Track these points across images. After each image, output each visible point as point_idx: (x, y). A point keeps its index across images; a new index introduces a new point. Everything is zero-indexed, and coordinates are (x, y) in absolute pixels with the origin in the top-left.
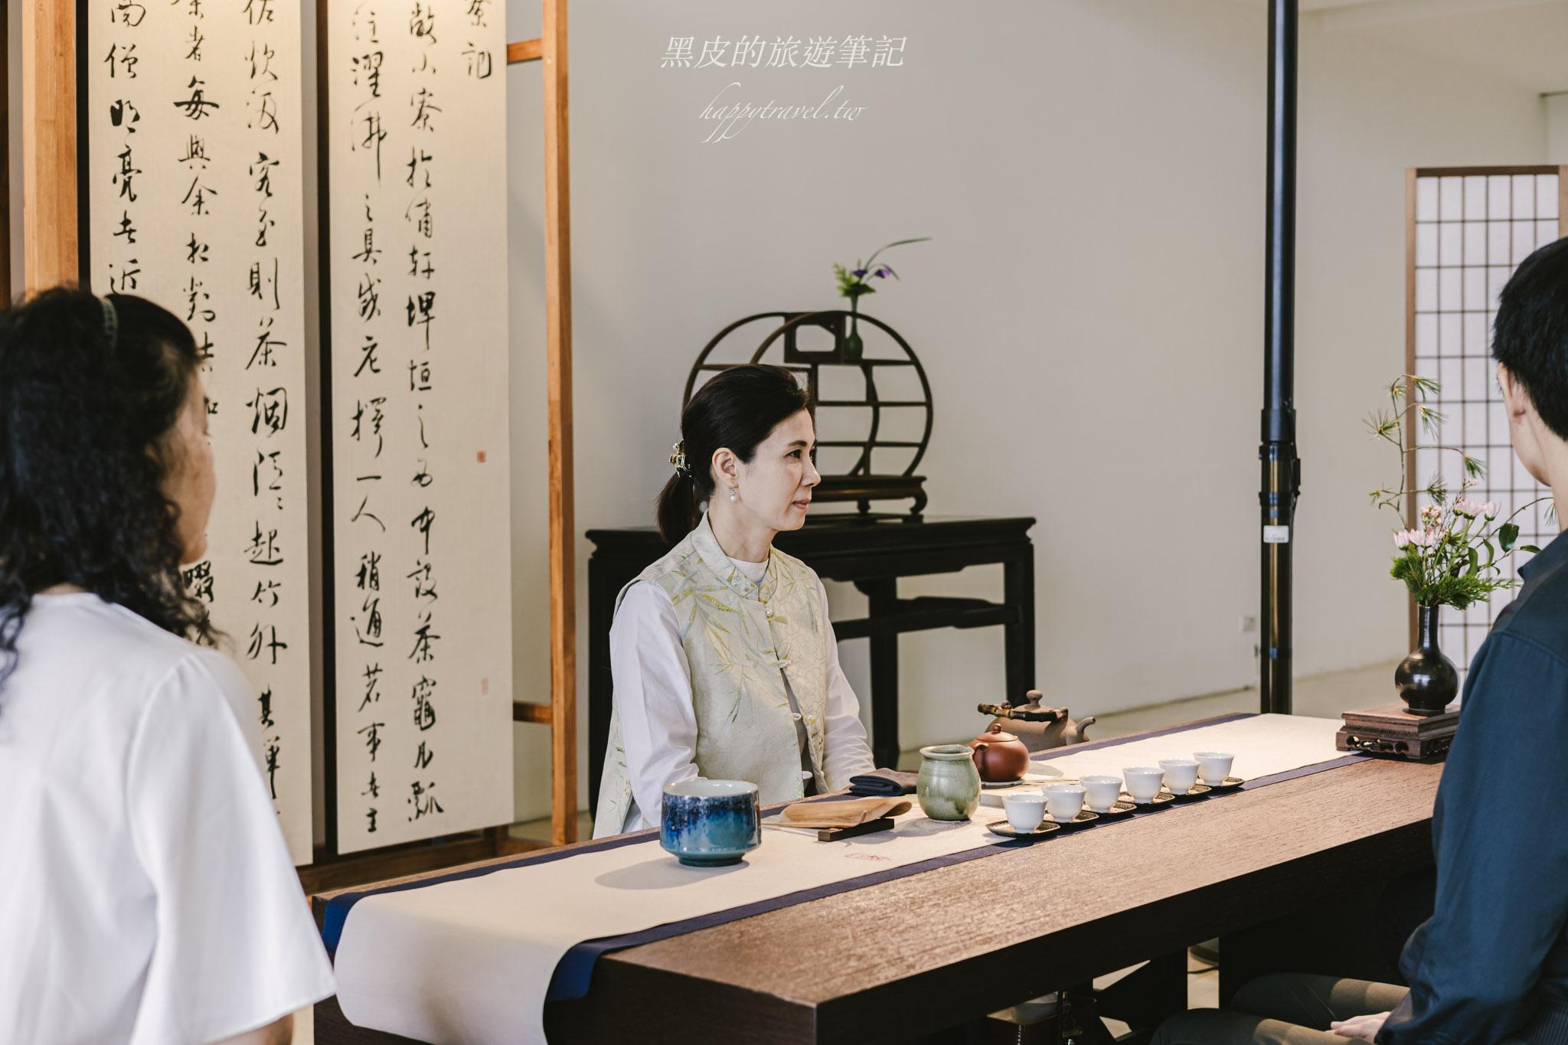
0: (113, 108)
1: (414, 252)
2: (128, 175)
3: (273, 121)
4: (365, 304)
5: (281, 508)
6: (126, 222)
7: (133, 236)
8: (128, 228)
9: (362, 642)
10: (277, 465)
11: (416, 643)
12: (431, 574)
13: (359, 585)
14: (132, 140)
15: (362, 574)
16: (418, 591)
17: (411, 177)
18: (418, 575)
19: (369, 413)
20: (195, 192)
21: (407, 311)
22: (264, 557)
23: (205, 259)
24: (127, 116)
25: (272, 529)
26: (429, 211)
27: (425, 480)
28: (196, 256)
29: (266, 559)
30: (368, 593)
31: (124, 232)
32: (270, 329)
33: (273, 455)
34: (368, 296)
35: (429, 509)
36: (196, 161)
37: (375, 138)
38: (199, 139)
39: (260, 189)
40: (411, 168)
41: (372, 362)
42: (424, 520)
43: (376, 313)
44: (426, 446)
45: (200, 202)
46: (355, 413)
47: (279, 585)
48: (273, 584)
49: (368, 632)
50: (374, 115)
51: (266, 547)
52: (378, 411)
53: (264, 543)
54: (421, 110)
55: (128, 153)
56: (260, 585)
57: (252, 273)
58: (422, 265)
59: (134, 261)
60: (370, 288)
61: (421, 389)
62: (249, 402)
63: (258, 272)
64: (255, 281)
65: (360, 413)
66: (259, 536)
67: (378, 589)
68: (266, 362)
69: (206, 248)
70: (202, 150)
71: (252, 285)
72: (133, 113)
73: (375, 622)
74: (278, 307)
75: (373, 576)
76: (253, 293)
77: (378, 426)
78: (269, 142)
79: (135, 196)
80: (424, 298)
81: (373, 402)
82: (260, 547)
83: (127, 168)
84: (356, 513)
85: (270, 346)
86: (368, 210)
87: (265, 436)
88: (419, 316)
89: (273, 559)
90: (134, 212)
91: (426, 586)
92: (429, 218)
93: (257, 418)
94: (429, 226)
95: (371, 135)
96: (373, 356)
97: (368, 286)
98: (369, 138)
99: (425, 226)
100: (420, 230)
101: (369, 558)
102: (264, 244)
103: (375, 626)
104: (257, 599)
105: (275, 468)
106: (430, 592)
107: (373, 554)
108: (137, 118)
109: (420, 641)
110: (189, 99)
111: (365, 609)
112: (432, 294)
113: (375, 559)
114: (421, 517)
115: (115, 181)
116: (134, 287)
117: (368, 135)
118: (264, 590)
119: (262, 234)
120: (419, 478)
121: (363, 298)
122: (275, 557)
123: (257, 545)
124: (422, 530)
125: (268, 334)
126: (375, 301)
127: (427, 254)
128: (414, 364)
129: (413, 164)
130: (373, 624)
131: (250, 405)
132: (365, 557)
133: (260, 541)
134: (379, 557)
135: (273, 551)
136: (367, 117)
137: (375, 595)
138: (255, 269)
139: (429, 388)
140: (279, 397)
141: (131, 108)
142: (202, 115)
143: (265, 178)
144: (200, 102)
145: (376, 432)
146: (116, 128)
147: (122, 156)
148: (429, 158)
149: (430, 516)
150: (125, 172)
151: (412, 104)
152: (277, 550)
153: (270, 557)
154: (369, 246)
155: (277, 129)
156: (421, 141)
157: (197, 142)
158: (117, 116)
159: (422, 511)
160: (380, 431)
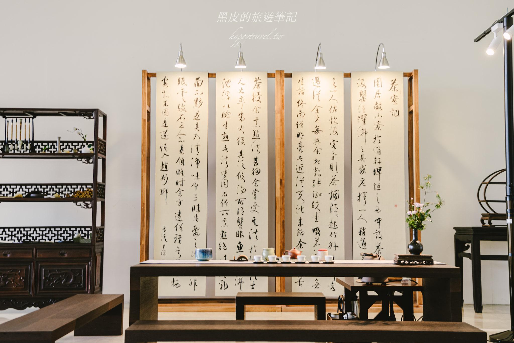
0: (297, 134)
1: (376, 158)
2: (301, 147)
3: (336, 132)
4: (361, 171)
5: (337, 216)
6: (300, 157)
7: (302, 159)
8: (300, 158)
9: (360, 248)
11: (376, 249)
12: (380, 233)
13: (359, 235)
14: (302, 140)
15: (360, 232)
16: (376, 237)
17: (375, 141)
18: (377, 233)
19: (362, 195)
20: (317, 149)
21: (373, 172)
23: (319, 163)
24: (301, 135)
25: (335, 221)
26: (380, 149)
27: (378, 211)
28: (317, 163)
29: (334, 227)
30: (362, 237)
31: (300, 159)
32: (335, 177)
33: (335, 205)
34: (362, 169)
35: (380, 218)
36: (317, 143)
37: (364, 134)
38: (318, 138)
39: (333, 147)
40: (375, 139)
41: (363, 184)
42: (379, 221)
43: (364, 172)
44: (379, 203)
45: (318, 151)
46: (359, 195)
47: (337, 233)
48: (335, 233)
49: (362, 246)
50: (364, 128)
52: (365, 195)
53: (333, 224)
54: (377, 126)
55: (301, 143)
56: (332, 233)
57: (330, 165)
58: (378, 161)
59: (302, 165)
60: (363, 167)
61: (377, 190)
62: (329, 193)
63: (332, 165)
64: (331, 167)
65: (360, 196)
66: (331, 222)
67: (365, 236)
68: (334, 184)
69: (319, 161)
70: (318, 141)
71: (330, 168)
72: (302, 135)
73: (364, 243)
74: (337, 172)
75: (363, 233)
76: (331, 170)
77: (365, 198)
78: (336, 137)
79: (302, 152)
80: (378, 169)
81: (363, 193)
82: (332, 225)
83: (301, 146)
84: (359, 218)
85: (335, 181)
86: (362, 150)
87: (334, 201)
88: (376, 172)
89: (335, 227)
90: (302, 155)
91: (379, 236)
92: (380, 150)
93: (331, 197)
94: (380, 152)
95: (363, 133)
96: (363, 183)
97: (362, 167)
98: (363, 134)
99: (379, 152)
100: (377, 153)
101: (362, 228)
102: (334, 159)
103: (364, 244)
104: (331, 236)
105: (336, 207)
106: (380, 238)
108: (303, 135)
109: (377, 249)
110: (315, 130)
111: (361, 240)
112: (381, 168)
113: (364, 229)
114: (378, 220)
115: (298, 149)
116: (302, 170)
117: (362, 133)
118: (333, 234)
119: (333, 157)
120: (377, 210)
121: (361, 169)
122: (336, 227)
124: (378, 223)
125: (334, 178)
126: (364, 170)
127: (379, 159)
128: (375, 184)
129: (375, 138)
130: (363, 244)
131: (330, 194)
132: (361, 228)
133: (332, 223)
134: (365, 228)
136: (362, 129)
137: (364, 237)
138: (331, 165)
139: (380, 189)
140: (337, 192)
141: (302, 134)
142: (319, 133)
143: (334, 145)
144: (318, 131)
145: (364, 200)
146: (298, 138)
147: (300, 144)
148: (380, 137)
149: (380, 220)
150: (300, 147)
151: (375, 125)
152: (336, 225)
154: (362, 158)
155: (337, 134)
156: (378, 133)
157: (317, 139)
158: (298, 136)
159: (378, 218)
160: (366, 199)
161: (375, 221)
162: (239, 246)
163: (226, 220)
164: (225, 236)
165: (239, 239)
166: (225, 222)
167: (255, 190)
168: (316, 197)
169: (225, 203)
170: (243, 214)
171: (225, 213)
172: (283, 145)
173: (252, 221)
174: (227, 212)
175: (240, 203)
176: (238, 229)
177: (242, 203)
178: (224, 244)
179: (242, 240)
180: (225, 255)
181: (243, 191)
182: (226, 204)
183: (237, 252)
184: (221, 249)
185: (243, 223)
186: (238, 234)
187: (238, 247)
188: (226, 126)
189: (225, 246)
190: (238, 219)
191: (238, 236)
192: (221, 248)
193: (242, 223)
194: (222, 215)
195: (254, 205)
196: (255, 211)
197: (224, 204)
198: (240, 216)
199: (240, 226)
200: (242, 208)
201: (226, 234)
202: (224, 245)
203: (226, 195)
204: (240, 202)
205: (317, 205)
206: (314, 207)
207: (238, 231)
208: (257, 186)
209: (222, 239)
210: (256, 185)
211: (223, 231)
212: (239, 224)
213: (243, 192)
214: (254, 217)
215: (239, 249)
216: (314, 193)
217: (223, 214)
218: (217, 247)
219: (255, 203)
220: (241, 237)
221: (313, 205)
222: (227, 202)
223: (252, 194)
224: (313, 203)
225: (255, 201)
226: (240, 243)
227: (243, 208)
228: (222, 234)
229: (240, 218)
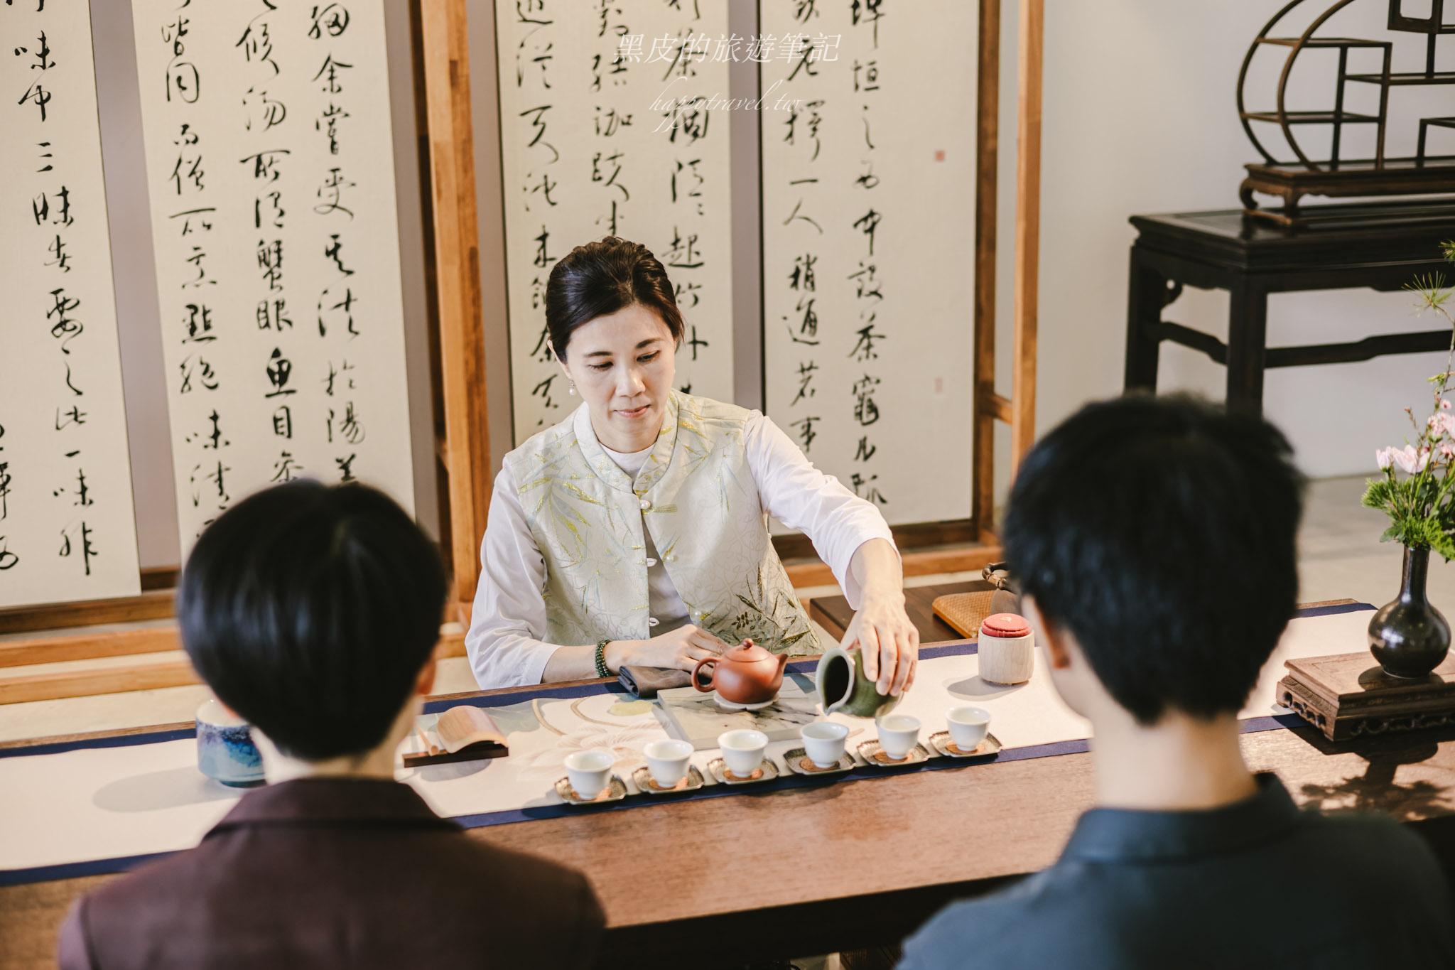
5: (701, 214)
9: (795, 340)
10: (698, 172)
11: (857, 342)
12: (875, 275)
13: (792, 287)
15: (796, 275)
16: (860, 292)
18: (862, 277)
19: (805, 117)
21: (851, 11)
22: (684, 260)
25: (691, 233)
27: (870, 182)
30: (803, 294)
33: (692, 163)
35: (875, 211)
41: (808, 65)
42: (870, 222)
43: (813, 15)
44: (872, 147)
46: (789, 118)
47: (699, 287)
48: (692, 286)
49: (803, 330)
51: (685, 251)
52: (815, 114)
53: (682, 247)
61: (867, 89)
65: (794, 117)
66: (677, 241)
67: (813, 290)
68: (685, 73)
73: (810, 321)
74: (699, 17)
75: (807, 278)
76: (671, 5)
77: (815, 129)
81: (809, 105)
82: (679, 251)
84: (789, 215)
87: (685, 148)
91: (870, 287)
101: (804, 259)
103: (811, 326)
105: (696, 176)
106: (875, 293)
107: (808, 257)
109: (861, 341)
111: (799, 309)
113: (811, 261)
114: (865, 219)
116: (541, 7)
118: (684, 292)
120: (863, 179)
121: (798, 1)
122: (695, 260)
123: (676, 249)
124: (866, 231)
128: (859, 64)
130: (808, 324)
132: (799, 259)
133: (679, 245)
134: (815, 259)
135: (694, 255)
137: (810, 295)
139: (876, 88)
145: (813, 135)
149: (876, 218)
152: (698, 253)
153: (690, 259)
159: (866, 213)
160: (818, 134)
161: (856, 225)
162: (276, 368)
163: (203, 255)
164: (207, 327)
165: (273, 338)
166: (198, 263)
167: (328, 112)
168: (607, 134)
169: (190, 175)
170: (280, 226)
171: (196, 221)
173: (328, 253)
174: (207, 217)
175: (265, 175)
176: (262, 292)
177: (271, 174)
178: (202, 363)
179: (289, 342)
180: (214, 412)
181: (275, 117)
182: (197, 179)
183: (268, 396)
184: (190, 389)
185: (283, 263)
186: (267, 317)
187: (270, 373)
189: (208, 374)
190: (262, 247)
191: (267, 325)
192: (190, 381)
193: (278, 265)
194: (184, 233)
195: (331, 182)
196: (334, 206)
197: (188, 183)
198: (269, 233)
199: (273, 277)
200: (276, 198)
201: (208, 317)
202: (204, 367)
203: (192, 138)
204: (264, 170)
205: (615, 168)
206: (600, 179)
207: (266, 303)
208: (340, 90)
209: (191, 344)
210: (336, 88)
211: (193, 308)
212: (265, 269)
213: (275, 120)
214: (335, 237)
215: (274, 382)
216: (599, 114)
217: (189, 227)
218: (174, 379)
219: (334, 171)
220: (280, 329)
221: (596, 171)
222: (202, 173)
223: (318, 127)
224: (595, 161)
225: (334, 161)
226: (276, 353)
227: (279, 196)
228: (189, 321)
229: (271, 244)
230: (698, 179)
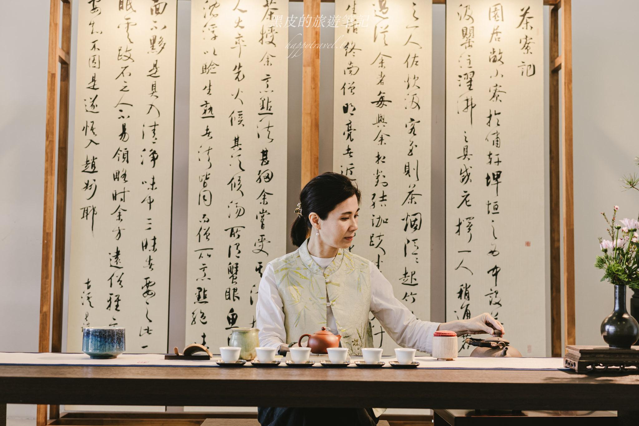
0: (344, 107)
1: (490, 154)
2: (350, 131)
3: (417, 104)
4: (463, 177)
5: (417, 262)
6: (349, 149)
7: (351, 154)
8: (349, 152)
10: (415, 244)
12: (498, 295)
13: (459, 298)
14: (352, 118)
15: (461, 292)
16: (491, 302)
17: (489, 122)
18: (491, 295)
19: (465, 224)
20: (380, 136)
21: (486, 180)
22: (409, 282)
23: (384, 162)
24: (350, 109)
25: (413, 271)
26: (498, 136)
27: (495, 253)
28: (380, 161)
29: (410, 283)
30: (464, 301)
31: (348, 153)
32: (414, 189)
33: (414, 240)
34: (465, 174)
35: (497, 266)
36: (381, 124)
37: (470, 108)
38: (382, 115)
39: (410, 133)
40: (489, 119)
41: (466, 202)
42: (495, 271)
43: (469, 181)
44: (496, 238)
45: (382, 140)
46: (458, 224)
47: (416, 294)
48: (413, 294)
50: (469, 98)
51: (410, 278)
52: (470, 223)
53: (409, 276)
54: (495, 94)
55: (350, 123)
56: (406, 294)
57: (406, 166)
58: (495, 159)
59: (352, 164)
60: (466, 170)
61: (493, 213)
62: (403, 218)
63: (408, 166)
64: (407, 170)
65: (460, 224)
66: (406, 273)
67: (469, 300)
68: (411, 203)
69: (384, 158)
70: (383, 119)
71: (405, 171)
72: (353, 108)
74: (418, 180)
75: (466, 294)
76: (406, 175)
77: (470, 229)
78: (415, 114)
79: (353, 139)
80: (496, 174)
81: (467, 219)
82: (407, 278)
83: (350, 129)
84: (458, 266)
85: (413, 196)
86: (466, 137)
87: (411, 234)
88: (492, 181)
89: (413, 283)
90: (352, 145)
91: (495, 300)
92: (498, 139)
93: (407, 225)
94: (498, 143)
95: (468, 106)
96: (467, 199)
97: (465, 170)
98: (467, 108)
99: (497, 143)
100: (493, 144)
101: (464, 286)
102: (412, 154)
103: (468, 315)
104: (405, 300)
105: (415, 246)
106: (498, 303)
107: (466, 284)
108: (354, 109)
110: (378, 100)
111: (462, 308)
112: (500, 172)
113: (467, 287)
114: (493, 270)
115: (344, 134)
116: (351, 174)
117: (466, 106)
118: (409, 296)
119: (411, 151)
120: (492, 252)
121: (462, 175)
123: (405, 277)
124: (493, 275)
125: (413, 191)
126: (468, 176)
127: (498, 155)
128: (490, 203)
129: (490, 117)
130: (466, 315)
131: (403, 220)
132: (462, 285)
133: (407, 275)
134: (470, 286)
135: (413, 280)
136: (466, 99)
137: (467, 302)
138: (407, 165)
139: (498, 213)
140: (418, 217)
141: (352, 106)
142: (384, 106)
143: (413, 128)
144: (383, 101)
145: (468, 232)
146: (345, 114)
147: (348, 124)
148: (499, 113)
149: (498, 269)
150: (348, 130)
151: (490, 91)
152: (415, 280)
153: (411, 282)
154: (466, 153)
155: (419, 108)
156: (495, 106)
157: (381, 117)
158: (345, 110)
159: (493, 267)
160: (471, 231)
161: (488, 272)
162: (231, 317)
163: (206, 267)
164: (205, 297)
165: (231, 304)
166: (204, 270)
167: (262, 212)
168: (377, 226)
169: (204, 235)
170: (238, 257)
171: (205, 253)
172: (316, 125)
173: (257, 270)
174: (209, 252)
175: (234, 236)
176: (228, 284)
177: (236, 236)
178: (201, 313)
179: (238, 307)
180: (204, 334)
181: (240, 213)
182: (207, 236)
183: (227, 329)
184: (195, 323)
185: (238, 272)
186: (229, 295)
187: (228, 318)
188: (209, 89)
189: (203, 317)
190: (230, 266)
191: (229, 298)
192: (195, 320)
193: (236, 273)
194: (200, 258)
195: (260, 241)
196: (261, 250)
197: (203, 238)
198: (233, 260)
199: (234, 278)
200: (238, 245)
201: (206, 293)
202: (202, 314)
203: (207, 220)
204: (234, 234)
205: (380, 240)
206: (373, 245)
207: (230, 289)
208: (267, 203)
209: (198, 304)
210: (265, 203)
211: (200, 289)
212: (231, 275)
213: (240, 215)
214: (260, 263)
215: (230, 323)
216: (373, 218)
217: (202, 256)
218: (189, 318)
219: (262, 236)
220: (234, 300)
221: (372, 241)
222: (209, 234)
223: (257, 218)
224: (371, 237)
225: (262, 232)
226: (232, 311)
227: (239, 244)
228: (198, 294)
229: (234, 264)
230: (416, 247)
